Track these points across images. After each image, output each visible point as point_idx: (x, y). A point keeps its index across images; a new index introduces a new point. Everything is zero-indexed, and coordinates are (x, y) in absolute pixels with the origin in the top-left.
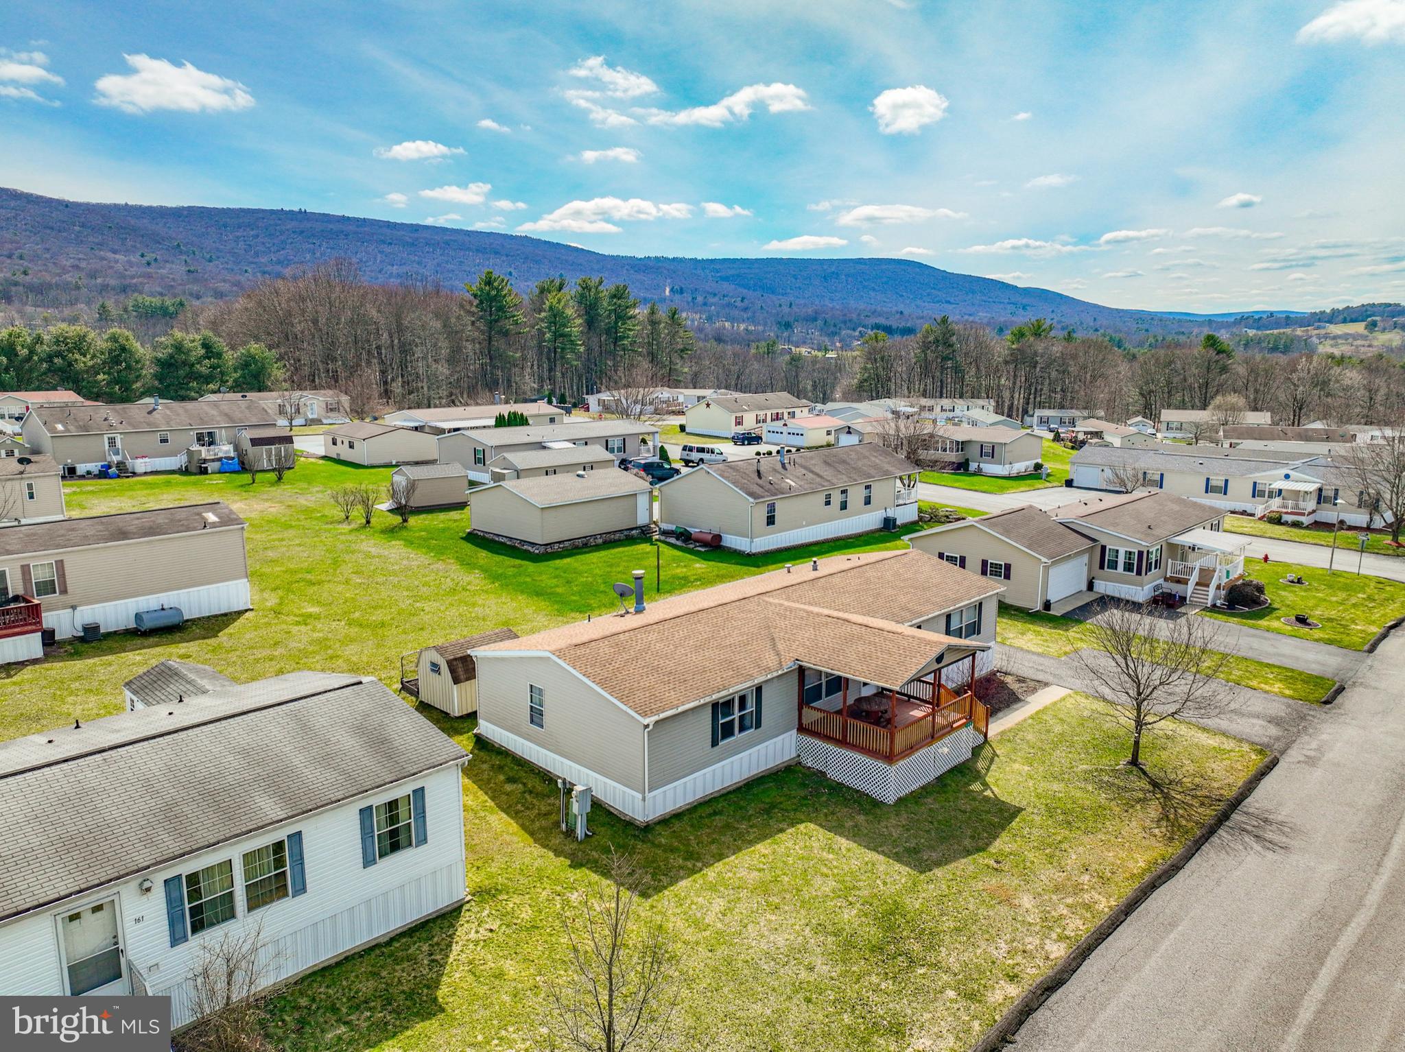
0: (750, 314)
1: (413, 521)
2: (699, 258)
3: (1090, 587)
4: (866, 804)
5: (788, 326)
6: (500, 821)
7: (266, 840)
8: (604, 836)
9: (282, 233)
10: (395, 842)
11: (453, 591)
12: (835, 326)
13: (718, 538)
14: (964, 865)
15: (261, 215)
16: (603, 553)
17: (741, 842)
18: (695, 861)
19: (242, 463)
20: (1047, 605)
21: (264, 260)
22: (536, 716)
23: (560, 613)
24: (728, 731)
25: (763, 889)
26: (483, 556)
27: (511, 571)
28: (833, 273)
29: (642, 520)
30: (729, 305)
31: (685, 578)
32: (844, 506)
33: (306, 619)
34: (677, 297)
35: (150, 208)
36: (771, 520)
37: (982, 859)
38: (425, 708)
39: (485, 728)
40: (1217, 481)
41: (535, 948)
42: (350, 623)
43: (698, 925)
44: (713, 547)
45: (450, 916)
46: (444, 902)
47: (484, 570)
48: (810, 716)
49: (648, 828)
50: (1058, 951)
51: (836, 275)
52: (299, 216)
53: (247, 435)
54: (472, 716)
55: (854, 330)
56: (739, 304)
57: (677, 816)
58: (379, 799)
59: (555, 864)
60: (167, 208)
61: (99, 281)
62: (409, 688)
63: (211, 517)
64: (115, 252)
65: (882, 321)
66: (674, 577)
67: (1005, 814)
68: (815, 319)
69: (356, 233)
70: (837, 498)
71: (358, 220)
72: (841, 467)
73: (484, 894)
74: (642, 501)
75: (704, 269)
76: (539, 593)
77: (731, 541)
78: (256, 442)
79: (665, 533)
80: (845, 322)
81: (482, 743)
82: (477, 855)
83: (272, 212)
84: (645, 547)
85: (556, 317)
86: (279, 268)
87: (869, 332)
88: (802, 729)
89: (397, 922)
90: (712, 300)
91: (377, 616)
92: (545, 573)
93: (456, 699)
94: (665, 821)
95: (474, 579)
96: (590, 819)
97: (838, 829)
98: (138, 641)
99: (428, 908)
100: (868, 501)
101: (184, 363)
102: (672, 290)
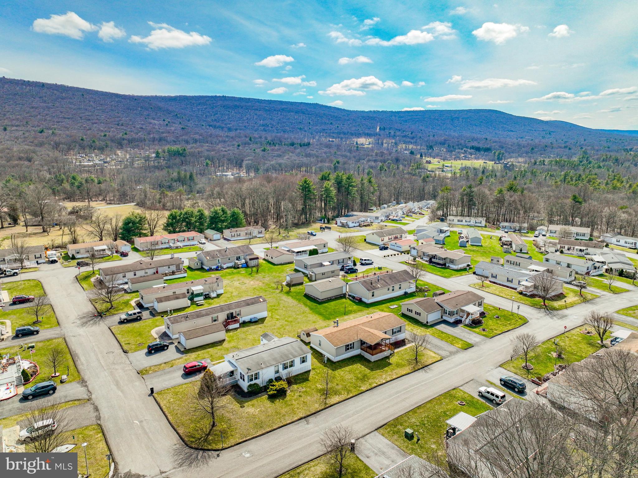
0: (415, 140)
1: (293, 289)
2: (394, 110)
3: (442, 317)
4: (369, 361)
5: (431, 147)
6: (315, 360)
7: (291, 360)
8: (329, 363)
9: (216, 107)
10: (303, 362)
11: (303, 313)
12: (453, 147)
13: (361, 299)
14: (379, 371)
15: (208, 99)
16: (334, 302)
17: (348, 365)
18: (341, 367)
19: (247, 265)
20: (427, 322)
21: (209, 119)
22: (320, 345)
23: (324, 320)
24: (348, 349)
25: (349, 372)
26: (308, 302)
27: (315, 307)
28: (456, 117)
29: (344, 292)
30: (405, 136)
31: (351, 311)
32: (393, 290)
33: (278, 319)
34: (382, 132)
35: (165, 97)
36: (373, 295)
37: (382, 370)
38: (302, 340)
39: (312, 345)
40: (510, 279)
41: (320, 375)
42: (286, 321)
43: (340, 375)
44: (359, 302)
45: (309, 371)
46: (309, 369)
47: (309, 307)
48: (363, 347)
49: (335, 362)
50: (384, 381)
51: (458, 118)
52: (223, 99)
53: (248, 258)
54: (310, 343)
55: (462, 149)
56: (410, 135)
57: (339, 361)
58: (302, 356)
59: (322, 366)
60: (171, 97)
61: (152, 136)
62: (299, 337)
63: (262, 300)
64: (154, 119)
65: (475, 144)
66: (349, 310)
67: (390, 364)
68: (444, 144)
69: (246, 106)
70: (391, 289)
71: (246, 99)
72: (393, 279)
73: (313, 369)
74: (344, 288)
75: (395, 116)
76: (320, 314)
77: (364, 300)
78: (250, 259)
79: (349, 295)
80: (458, 145)
81: (311, 348)
82: (312, 365)
83: (212, 97)
84: (344, 300)
85: (327, 190)
86: (215, 123)
87: (469, 150)
88: (361, 349)
89: (303, 371)
90: (398, 133)
91: (290, 319)
92: (321, 308)
93: (307, 340)
94: (338, 362)
95: (307, 309)
96: (327, 361)
97: (363, 365)
98: (252, 324)
99: (307, 370)
100: (400, 288)
101: (218, 217)
102: (380, 129)
